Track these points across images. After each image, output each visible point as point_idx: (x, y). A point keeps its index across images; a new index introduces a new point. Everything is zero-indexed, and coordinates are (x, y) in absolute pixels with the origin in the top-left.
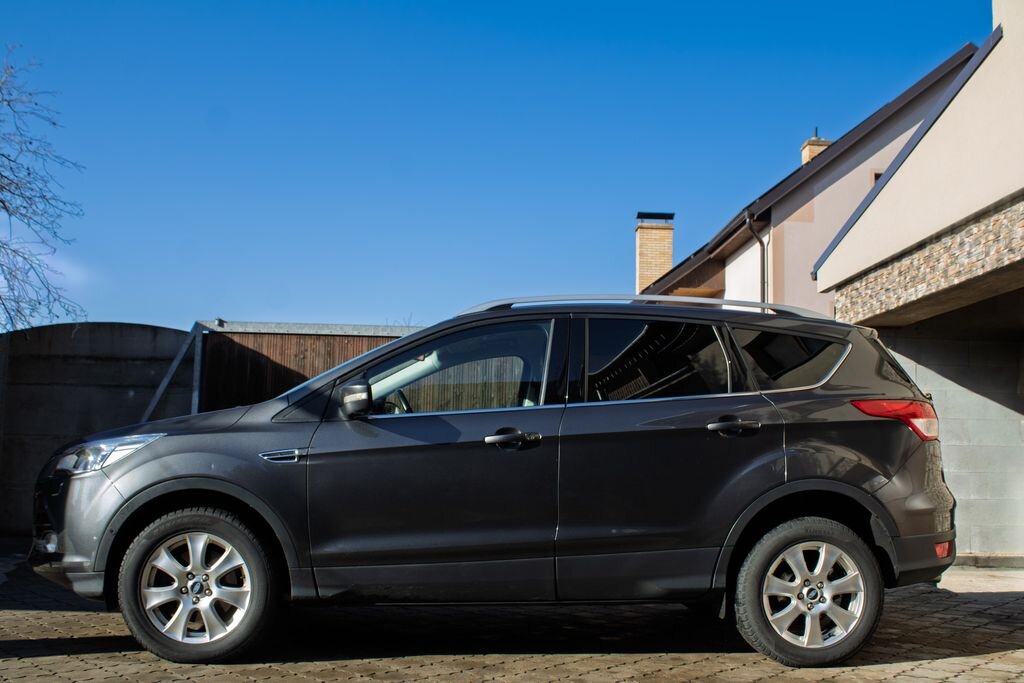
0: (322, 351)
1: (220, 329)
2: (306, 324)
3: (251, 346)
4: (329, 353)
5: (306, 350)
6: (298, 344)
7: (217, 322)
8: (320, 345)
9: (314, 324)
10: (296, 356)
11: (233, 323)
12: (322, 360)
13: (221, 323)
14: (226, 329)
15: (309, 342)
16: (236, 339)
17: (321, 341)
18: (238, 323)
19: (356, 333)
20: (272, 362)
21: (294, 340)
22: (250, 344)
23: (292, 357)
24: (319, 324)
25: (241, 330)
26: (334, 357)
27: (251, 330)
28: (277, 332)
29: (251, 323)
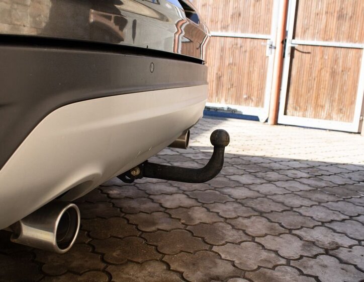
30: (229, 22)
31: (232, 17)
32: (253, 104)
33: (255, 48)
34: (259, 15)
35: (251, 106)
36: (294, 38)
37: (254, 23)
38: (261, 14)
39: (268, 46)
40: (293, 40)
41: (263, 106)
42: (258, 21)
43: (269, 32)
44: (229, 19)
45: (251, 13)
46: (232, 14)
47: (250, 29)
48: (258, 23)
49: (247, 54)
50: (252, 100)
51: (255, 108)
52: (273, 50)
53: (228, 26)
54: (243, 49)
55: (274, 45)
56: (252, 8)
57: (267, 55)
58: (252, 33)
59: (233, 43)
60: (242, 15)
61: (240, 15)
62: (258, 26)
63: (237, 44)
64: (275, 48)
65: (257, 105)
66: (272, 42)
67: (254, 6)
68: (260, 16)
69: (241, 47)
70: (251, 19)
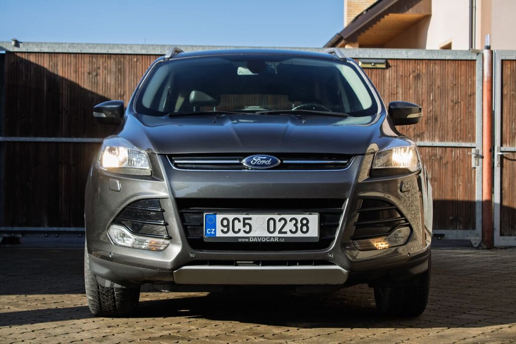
0: (114, 69)
1: (16, 49)
2: (98, 44)
3: (46, 66)
4: (120, 70)
5: (99, 68)
6: (91, 63)
7: (13, 43)
8: (112, 63)
9: (105, 44)
10: (89, 73)
11: (28, 43)
12: (113, 77)
13: (17, 44)
14: (22, 48)
15: (101, 61)
16: (32, 59)
17: (112, 60)
18: (33, 43)
19: (144, 52)
20: (67, 80)
21: (87, 59)
22: (45, 63)
23: (86, 74)
24: (109, 44)
25: (36, 50)
26: (124, 75)
27: (46, 50)
28: (70, 51)
29: (46, 43)
30: (424, 129)
31: (427, 123)
32: (461, 227)
33: (457, 159)
34: (459, 119)
35: (460, 229)
36: (502, 145)
37: (455, 129)
38: (462, 118)
39: (473, 156)
40: (502, 148)
41: (474, 228)
42: (459, 127)
43: (473, 139)
44: (424, 125)
45: (450, 118)
46: (426, 119)
47: (450, 136)
48: (459, 129)
49: (449, 166)
50: (460, 222)
51: (464, 231)
52: (480, 160)
53: (423, 133)
54: (444, 161)
55: (480, 153)
56: (450, 112)
57: (473, 165)
58: (452, 141)
59: (430, 154)
60: (439, 120)
61: (436, 119)
62: (459, 133)
63: (435, 155)
64: (483, 157)
65: (466, 228)
66: (478, 152)
67: (453, 108)
68: (460, 121)
69: (441, 158)
70: (450, 125)
